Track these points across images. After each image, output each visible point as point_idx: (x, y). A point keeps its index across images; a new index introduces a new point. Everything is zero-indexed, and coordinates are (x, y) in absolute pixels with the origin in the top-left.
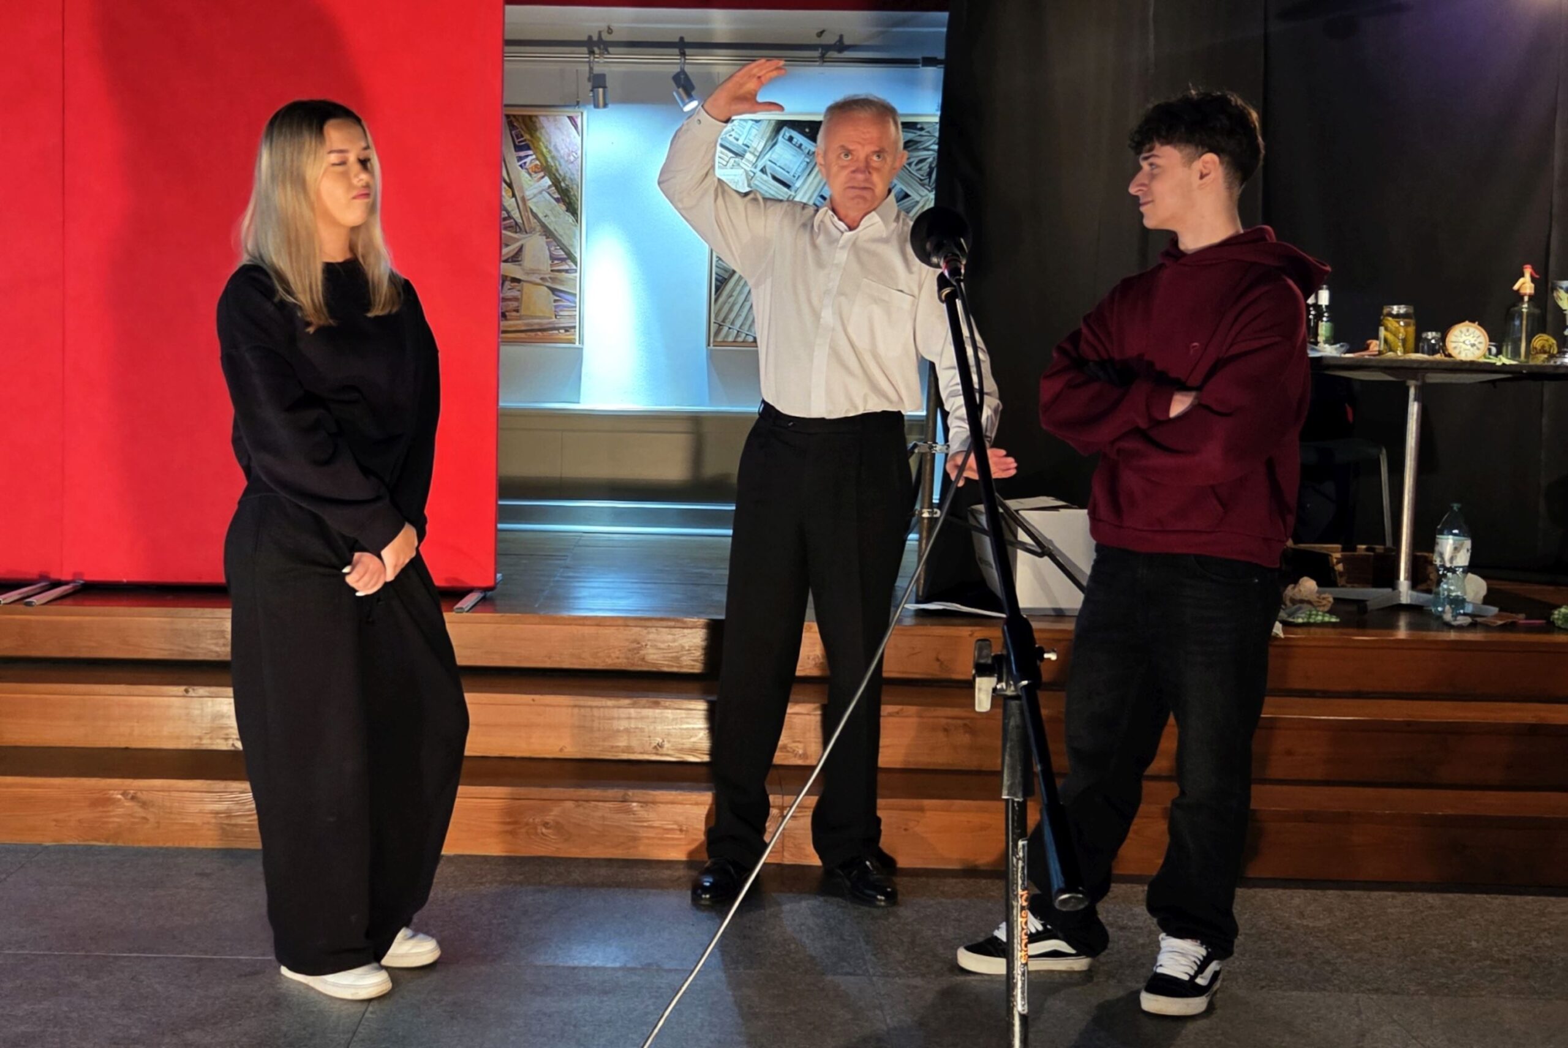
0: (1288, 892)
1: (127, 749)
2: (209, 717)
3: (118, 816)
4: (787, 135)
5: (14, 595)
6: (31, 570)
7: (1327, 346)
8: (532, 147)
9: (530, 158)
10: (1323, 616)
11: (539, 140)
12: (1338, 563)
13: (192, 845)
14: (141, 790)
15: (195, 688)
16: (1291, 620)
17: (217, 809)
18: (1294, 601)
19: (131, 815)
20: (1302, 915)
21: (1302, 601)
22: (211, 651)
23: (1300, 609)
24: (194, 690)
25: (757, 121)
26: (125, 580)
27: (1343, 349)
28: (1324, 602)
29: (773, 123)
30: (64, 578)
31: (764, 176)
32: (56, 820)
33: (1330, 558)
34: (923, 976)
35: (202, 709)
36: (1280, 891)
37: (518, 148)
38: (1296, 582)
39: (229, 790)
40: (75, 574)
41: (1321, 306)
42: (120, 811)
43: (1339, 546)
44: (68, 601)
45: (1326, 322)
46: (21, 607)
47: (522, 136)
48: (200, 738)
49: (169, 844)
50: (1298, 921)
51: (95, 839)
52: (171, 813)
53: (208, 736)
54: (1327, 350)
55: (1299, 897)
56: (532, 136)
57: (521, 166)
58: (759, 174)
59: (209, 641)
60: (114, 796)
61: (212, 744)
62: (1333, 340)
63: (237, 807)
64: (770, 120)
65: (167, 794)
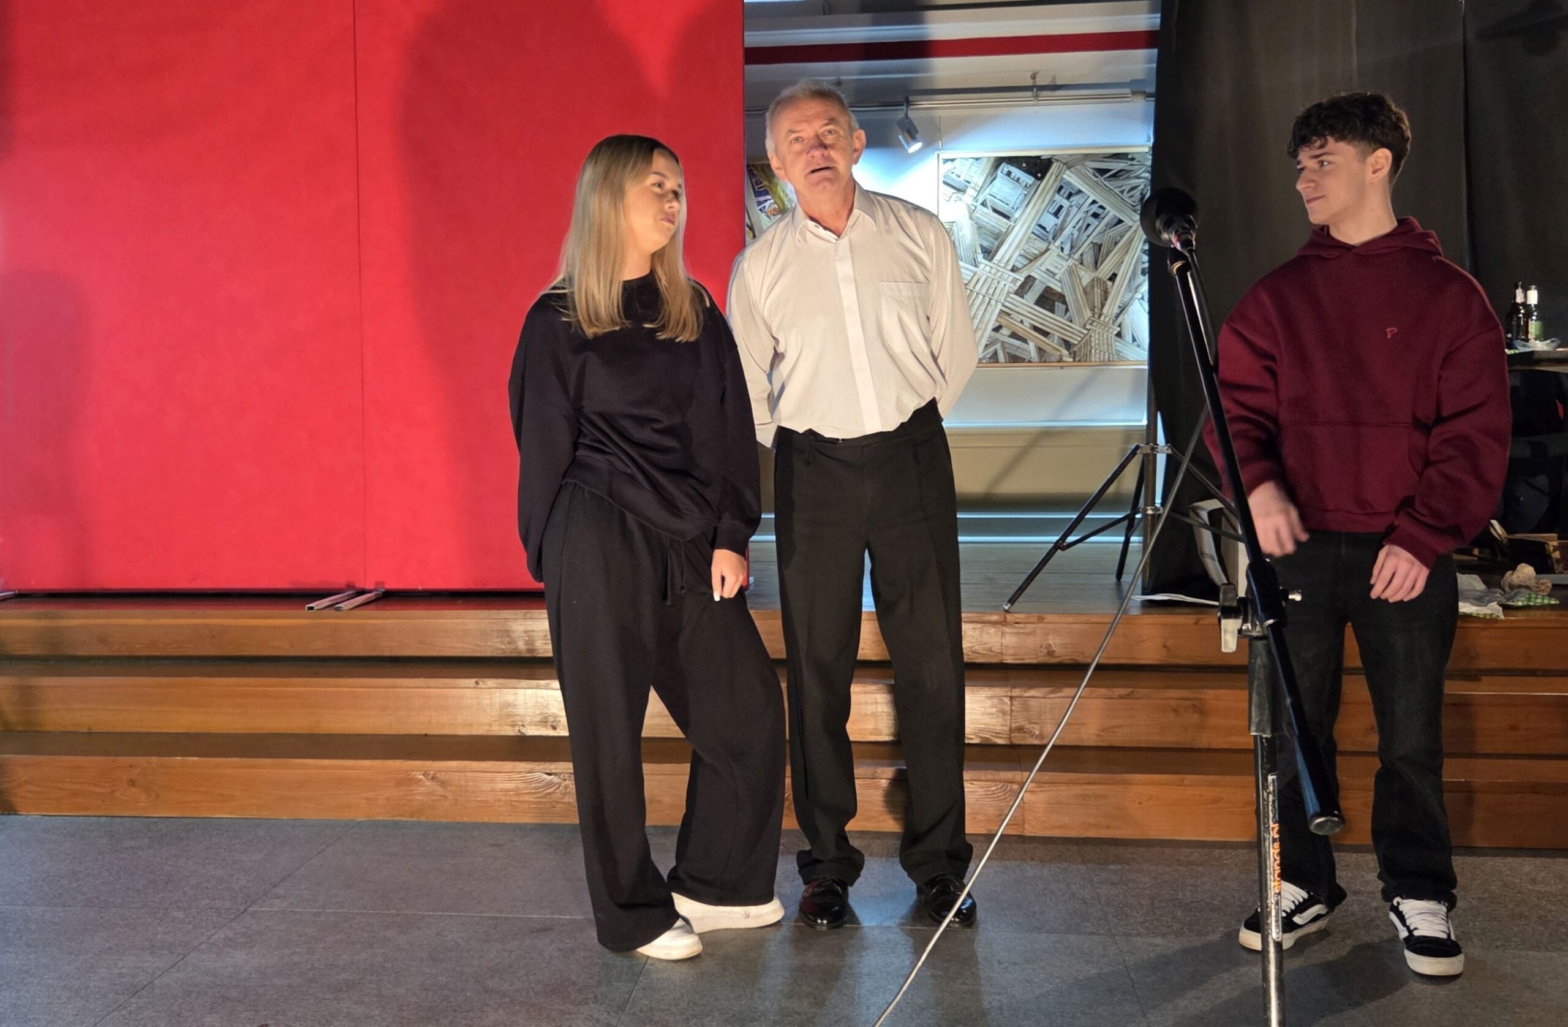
0: (1519, 860)
1: (426, 735)
2: (498, 707)
3: (421, 794)
4: (1006, 170)
5: (326, 602)
6: (339, 581)
7: (1537, 342)
8: (770, 193)
9: (768, 203)
10: (1543, 599)
11: (776, 185)
12: (1554, 551)
13: (486, 820)
14: (440, 771)
15: (485, 680)
16: (1510, 603)
17: (506, 787)
18: (1512, 587)
19: (431, 794)
20: (1534, 881)
21: (1520, 586)
22: (497, 649)
23: (1516, 594)
24: (483, 682)
25: (977, 159)
26: (420, 588)
27: (1555, 344)
28: (1543, 587)
29: (992, 160)
30: (367, 587)
31: (985, 210)
32: (368, 799)
33: (1546, 546)
34: (1164, 936)
35: (491, 699)
36: (1509, 859)
37: (758, 194)
38: (1514, 568)
39: (516, 770)
40: (377, 584)
41: (1530, 305)
42: (422, 789)
43: (1555, 535)
44: (372, 606)
45: (1536, 320)
46: (332, 612)
47: (761, 183)
48: (490, 725)
49: (465, 820)
50: (1530, 887)
51: (400, 815)
52: (466, 791)
53: (497, 723)
54: (1540, 346)
55: (1528, 865)
56: (770, 182)
57: (760, 210)
58: (980, 207)
59: (495, 640)
60: (417, 777)
61: (501, 730)
62: (1543, 336)
63: (525, 785)
64: (989, 158)
65: (462, 774)
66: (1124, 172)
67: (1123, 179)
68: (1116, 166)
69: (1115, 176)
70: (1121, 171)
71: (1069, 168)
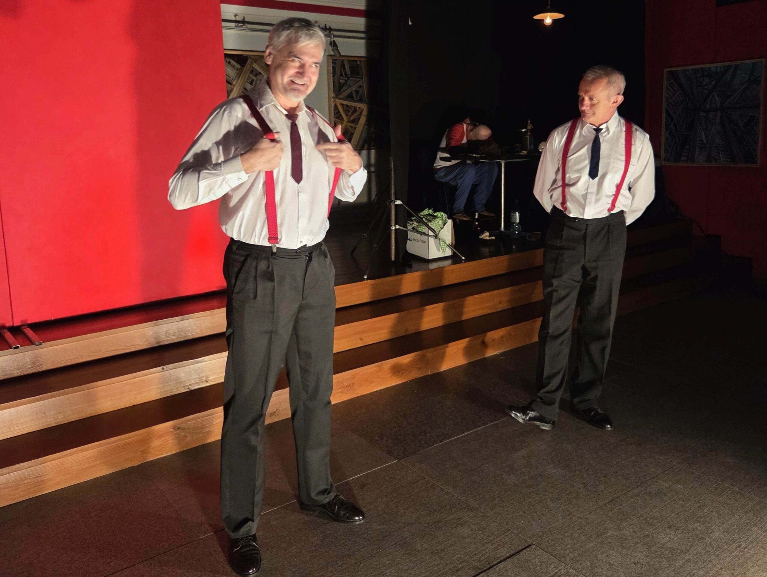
4: (228, 60)
71: (255, 62)
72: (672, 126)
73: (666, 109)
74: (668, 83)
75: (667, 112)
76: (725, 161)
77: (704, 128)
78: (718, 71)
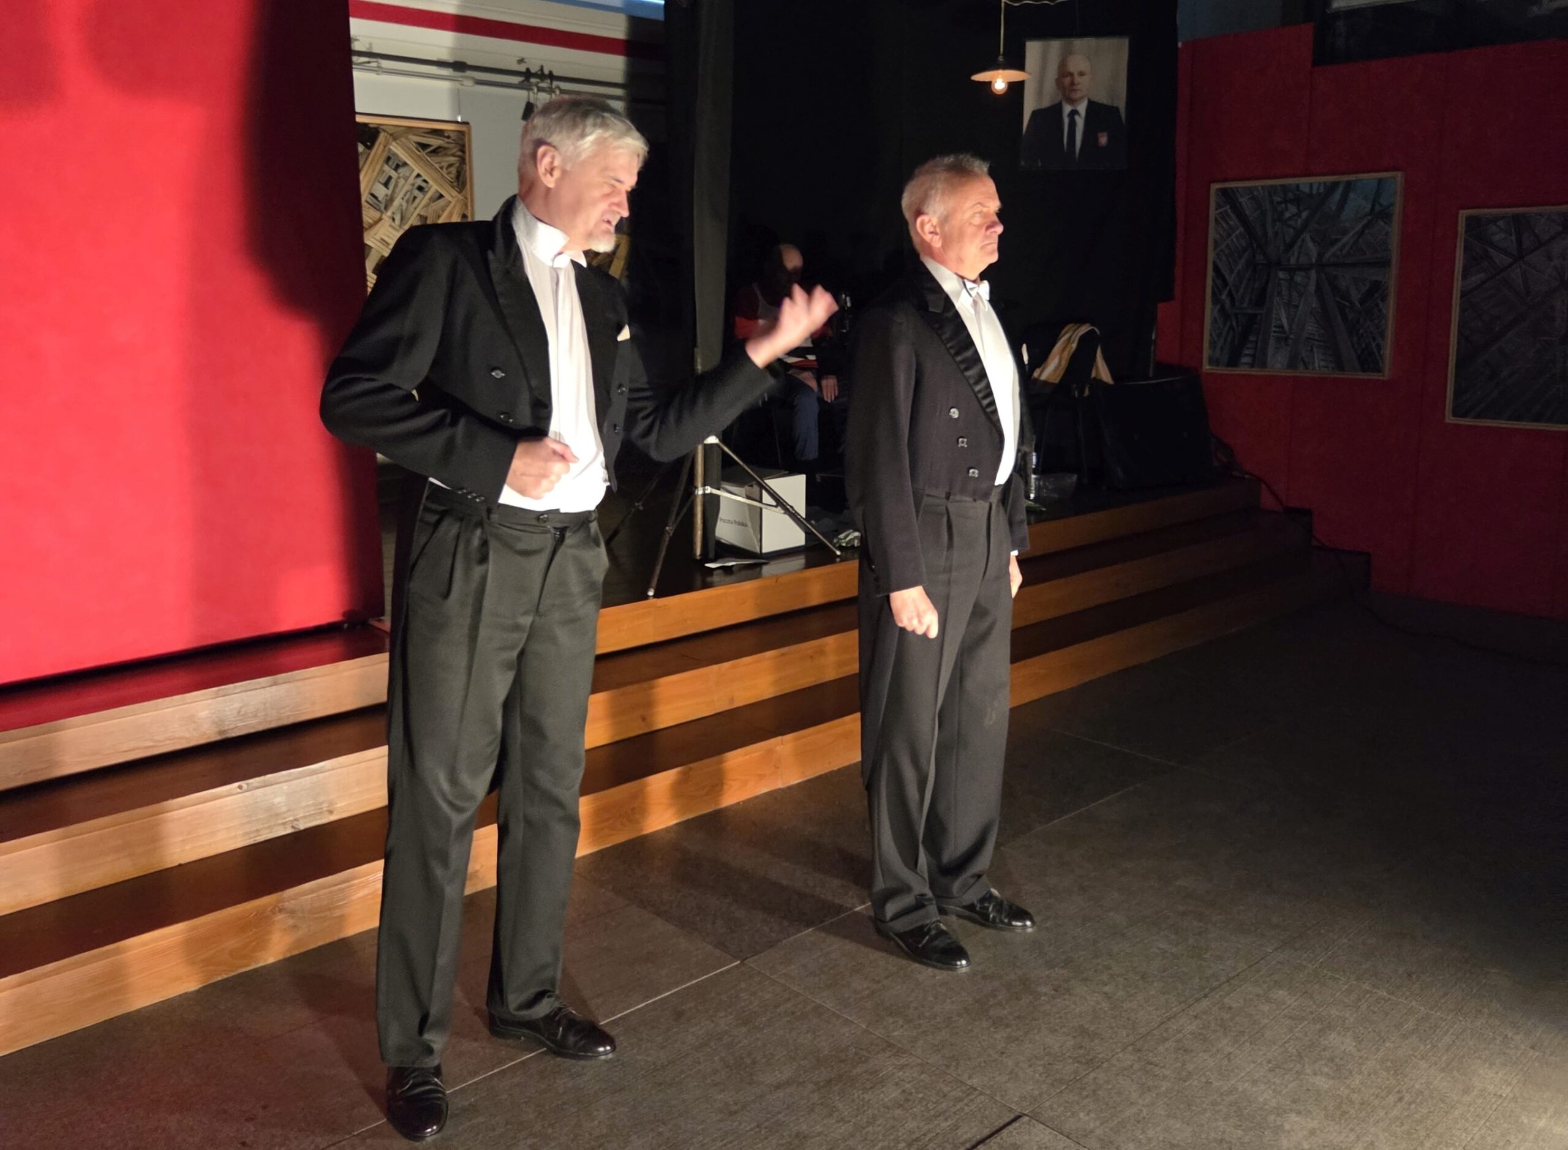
66: (441, 150)
67: (441, 156)
68: (435, 142)
69: (436, 151)
70: (439, 147)
71: (395, 139)
72: (1224, 297)
73: (1215, 264)
74: (1217, 212)
75: (1216, 269)
76: (1325, 367)
77: (1285, 301)
78: (1314, 192)
